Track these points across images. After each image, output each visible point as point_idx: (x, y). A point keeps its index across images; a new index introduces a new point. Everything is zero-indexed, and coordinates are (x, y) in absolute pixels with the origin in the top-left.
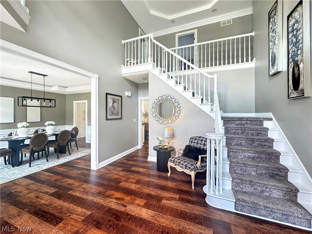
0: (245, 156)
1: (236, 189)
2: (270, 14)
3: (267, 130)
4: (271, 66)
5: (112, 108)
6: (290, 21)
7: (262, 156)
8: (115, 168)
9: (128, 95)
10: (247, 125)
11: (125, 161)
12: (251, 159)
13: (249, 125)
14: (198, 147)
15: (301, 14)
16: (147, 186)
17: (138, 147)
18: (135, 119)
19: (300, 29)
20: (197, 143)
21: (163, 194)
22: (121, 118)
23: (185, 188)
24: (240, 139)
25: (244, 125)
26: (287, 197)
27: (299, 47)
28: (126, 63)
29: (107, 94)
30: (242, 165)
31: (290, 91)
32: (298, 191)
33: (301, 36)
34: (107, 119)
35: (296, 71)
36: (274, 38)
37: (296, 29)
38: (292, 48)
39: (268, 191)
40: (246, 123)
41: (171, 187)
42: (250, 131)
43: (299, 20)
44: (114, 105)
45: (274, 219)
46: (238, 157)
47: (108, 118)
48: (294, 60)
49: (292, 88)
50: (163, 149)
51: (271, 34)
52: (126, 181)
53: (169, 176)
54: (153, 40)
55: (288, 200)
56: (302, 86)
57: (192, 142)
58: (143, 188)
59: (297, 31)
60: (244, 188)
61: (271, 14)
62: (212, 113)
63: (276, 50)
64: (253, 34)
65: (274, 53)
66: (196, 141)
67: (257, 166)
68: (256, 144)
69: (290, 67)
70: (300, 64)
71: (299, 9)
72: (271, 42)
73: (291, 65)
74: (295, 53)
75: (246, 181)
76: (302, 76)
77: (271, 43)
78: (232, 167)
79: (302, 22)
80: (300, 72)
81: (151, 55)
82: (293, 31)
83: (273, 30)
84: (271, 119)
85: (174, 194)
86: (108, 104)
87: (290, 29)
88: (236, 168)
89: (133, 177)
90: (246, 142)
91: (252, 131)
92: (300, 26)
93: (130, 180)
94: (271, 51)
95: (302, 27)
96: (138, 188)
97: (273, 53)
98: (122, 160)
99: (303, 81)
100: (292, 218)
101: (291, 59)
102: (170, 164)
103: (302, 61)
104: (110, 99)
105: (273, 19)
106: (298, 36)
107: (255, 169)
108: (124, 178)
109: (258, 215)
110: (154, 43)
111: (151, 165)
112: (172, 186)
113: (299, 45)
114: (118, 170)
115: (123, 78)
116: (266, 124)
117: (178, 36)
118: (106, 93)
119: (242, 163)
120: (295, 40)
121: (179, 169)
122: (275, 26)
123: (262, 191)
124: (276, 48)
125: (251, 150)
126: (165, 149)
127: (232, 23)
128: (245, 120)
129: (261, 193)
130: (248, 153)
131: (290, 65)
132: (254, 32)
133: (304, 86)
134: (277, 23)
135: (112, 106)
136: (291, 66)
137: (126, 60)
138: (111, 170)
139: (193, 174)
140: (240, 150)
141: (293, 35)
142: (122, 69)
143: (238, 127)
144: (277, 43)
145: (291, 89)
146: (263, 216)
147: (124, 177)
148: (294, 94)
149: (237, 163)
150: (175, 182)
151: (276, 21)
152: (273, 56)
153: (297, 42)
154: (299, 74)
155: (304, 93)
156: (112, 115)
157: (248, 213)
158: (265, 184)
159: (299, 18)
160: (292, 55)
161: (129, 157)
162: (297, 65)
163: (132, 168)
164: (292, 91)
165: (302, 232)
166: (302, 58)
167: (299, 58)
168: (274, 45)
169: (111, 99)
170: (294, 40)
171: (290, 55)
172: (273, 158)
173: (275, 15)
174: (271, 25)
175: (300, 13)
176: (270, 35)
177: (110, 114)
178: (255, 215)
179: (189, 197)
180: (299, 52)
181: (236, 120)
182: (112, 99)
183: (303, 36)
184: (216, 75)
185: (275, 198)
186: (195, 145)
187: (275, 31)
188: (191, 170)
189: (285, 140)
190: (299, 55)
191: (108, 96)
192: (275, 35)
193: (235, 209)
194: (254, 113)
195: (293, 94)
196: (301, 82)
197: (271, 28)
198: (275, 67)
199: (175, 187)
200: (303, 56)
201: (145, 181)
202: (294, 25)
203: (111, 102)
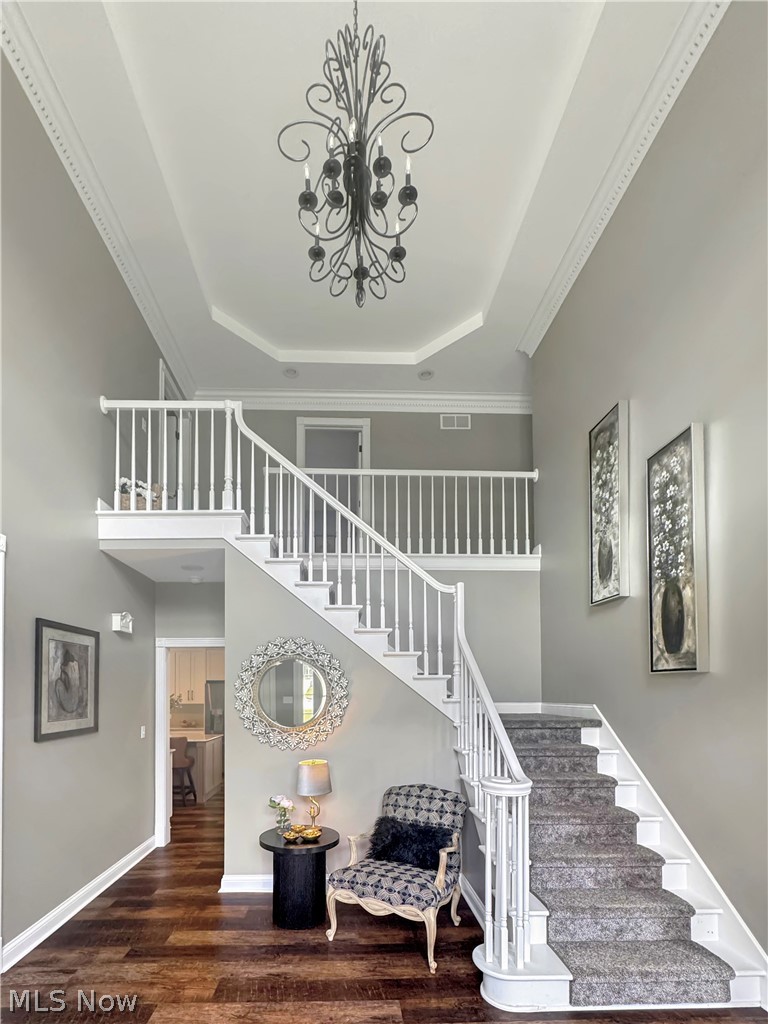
0: (560, 836)
1: (560, 938)
2: (593, 436)
3: (593, 752)
4: (596, 577)
5: (61, 687)
6: (656, 472)
7: (599, 829)
8: (91, 954)
9: (124, 630)
10: (545, 741)
11: (121, 913)
12: (574, 841)
13: (548, 742)
14: (422, 820)
15: (686, 465)
16: (269, 1000)
17: (153, 843)
18: (143, 728)
19: (683, 501)
20: (417, 809)
21: (345, 1016)
22: (95, 729)
23: (404, 969)
24: (540, 785)
25: (537, 742)
26: (672, 933)
27: (680, 545)
28: (117, 494)
29: (40, 624)
30: (564, 864)
31: (657, 653)
32: (694, 913)
33: (685, 518)
34: (39, 737)
35: (673, 603)
36: (607, 505)
37: (671, 497)
38: (661, 543)
39: (632, 929)
40: (542, 734)
41: (358, 981)
42: (556, 760)
43: (679, 476)
44: (70, 674)
45: (661, 1001)
46: (544, 840)
47: (43, 732)
48: (665, 575)
49: (661, 646)
50: (299, 841)
51: (596, 491)
52: (174, 1002)
53: (331, 939)
54: (243, 427)
55: (675, 941)
56: (690, 643)
57: (396, 806)
58: (259, 1013)
59: (675, 504)
60: (579, 932)
61: (596, 438)
62: (450, 705)
63: (614, 538)
64: (535, 475)
65: (608, 544)
66: (413, 802)
67: (599, 861)
68: (576, 798)
69: (655, 591)
70: (684, 588)
71: (681, 449)
72: (596, 511)
73: (660, 587)
74: (671, 557)
75: (583, 910)
76: (690, 620)
77: (596, 518)
78: (537, 874)
79: (688, 484)
80: (685, 609)
81: (234, 483)
82: (663, 500)
83: (605, 483)
84: (598, 724)
85: (380, 1003)
86: (44, 668)
87: (655, 494)
88: (546, 876)
89: (195, 974)
90: (553, 792)
91: (561, 759)
92: (683, 492)
93: (190, 992)
94: (596, 538)
95: (689, 498)
96: (240, 1017)
97: (605, 544)
98: (104, 909)
99: (692, 632)
100: (696, 987)
101: (659, 571)
102: (335, 894)
103: (688, 581)
104: (52, 645)
105: (602, 452)
106: (679, 517)
107: (593, 870)
108: (155, 991)
109: (625, 1003)
110: (246, 441)
111: (244, 909)
112: (358, 975)
113: (681, 539)
114: (110, 962)
115: (104, 557)
116: (590, 737)
117: (306, 426)
118: (38, 620)
119: (561, 859)
120: (670, 526)
121: (376, 907)
122: (611, 472)
123: (621, 931)
124: (614, 535)
125: (575, 817)
126: (306, 841)
127: (469, 428)
128: (539, 725)
129: (618, 935)
130: (569, 824)
131: (657, 586)
132: (537, 470)
133: (695, 643)
134: (616, 468)
135: (60, 679)
136: (659, 590)
137: (119, 481)
138: (75, 965)
139: (429, 918)
140: (548, 817)
141: (664, 511)
142: (101, 520)
143: (529, 750)
144: (616, 518)
145: (660, 649)
146: (636, 1001)
147: (152, 984)
148: (667, 662)
149: (550, 861)
150: (362, 959)
151: (612, 460)
152: (605, 551)
153: (673, 532)
154: (681, 612)
155: (695, 663)
156: (58, 718)
157: (604, 1004)
158: (627, 911)
159: (681, 472)
160: (660, 561)
161: (129, 891)
162: (673, 589)
163: (171, 937)
164: (662, 653)
165: (719, 1016)
166: (688, 574)
167: (682, 572)
168: (607, 523)
169: (56, 648)
170: (668, 524)
171: (657, 559)
172: (623, 831)
173: (610, 443)
174: (598, 468)
175: (683, 460)
176: (594, 495)
177: (54, 713)
178: (618, 1003)
179: (433, 1001)
180: (681, 558)
181: (517, 726)
182: (60, 646)
183: (692, 519)
184: (460, 585)
185: (648, 941)
186: (411, 816)
187: (610, 486)
188: (423, 904)
189: (640, 779)
190: (681, 564)
191: (47, 632)
192: (611, 499)
193: (570, 1002)
194: (540, 704)
195: (664, 661)
196: (686, 633)
197: (599, 477)
198: (612, 584)
199: (369, 977)
200: (691, 570)
201: (253, 979)
202: (667, 485)
203: (55, 661)
